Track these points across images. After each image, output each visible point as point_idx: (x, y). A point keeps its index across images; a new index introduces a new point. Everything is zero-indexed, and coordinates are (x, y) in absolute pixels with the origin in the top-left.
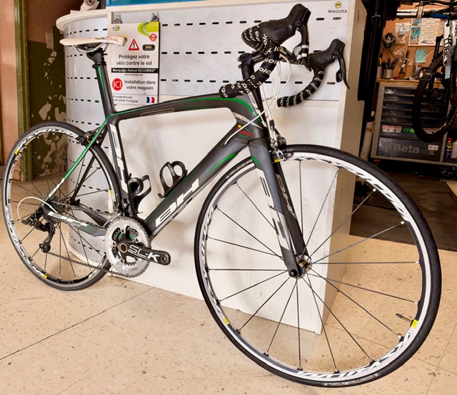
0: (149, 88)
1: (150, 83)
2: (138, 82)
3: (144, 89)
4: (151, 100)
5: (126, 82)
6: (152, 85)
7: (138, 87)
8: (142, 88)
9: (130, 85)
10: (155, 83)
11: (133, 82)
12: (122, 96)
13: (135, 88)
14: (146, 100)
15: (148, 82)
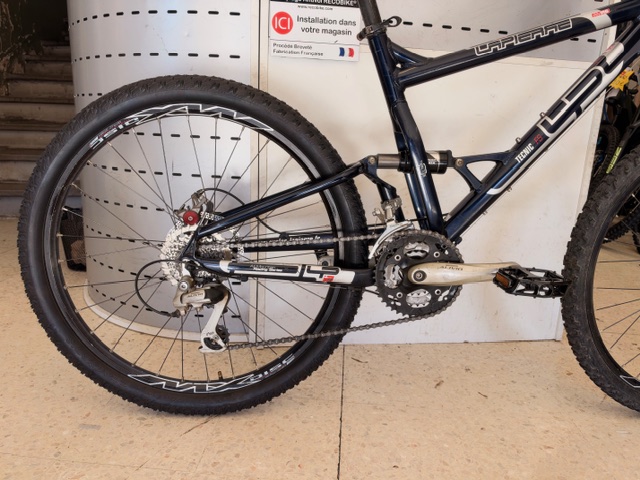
0: (344, 33)
1: (347, 23)
2: (323, 21)
3: (335, 33)
4: (347, 52)
5: (299, 19)
6: (350, 27)
7: (325, 31)
8: (331, 32)
9: (308, 25)
10: (354, 23)
11: (313, 21)
12: (293, 44)
13: (317, 31)
14: (339, 52)
15: (342, 22)
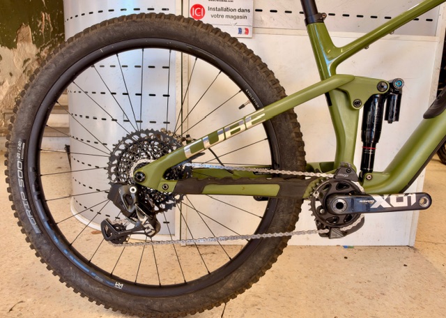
0: (241, 17)
1: (243, 11)
2: (227, 9)
3: (235, 17)
4: (244, 31)
5: (210, 9)
6: (246, 14)
7: (227, 16)
8: (232, 17)
9: (216, 13)
10: (249, 11)
11: (219, 10)
13: (222, 16)
14: (238, 31)
15: (240, 10)
